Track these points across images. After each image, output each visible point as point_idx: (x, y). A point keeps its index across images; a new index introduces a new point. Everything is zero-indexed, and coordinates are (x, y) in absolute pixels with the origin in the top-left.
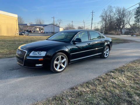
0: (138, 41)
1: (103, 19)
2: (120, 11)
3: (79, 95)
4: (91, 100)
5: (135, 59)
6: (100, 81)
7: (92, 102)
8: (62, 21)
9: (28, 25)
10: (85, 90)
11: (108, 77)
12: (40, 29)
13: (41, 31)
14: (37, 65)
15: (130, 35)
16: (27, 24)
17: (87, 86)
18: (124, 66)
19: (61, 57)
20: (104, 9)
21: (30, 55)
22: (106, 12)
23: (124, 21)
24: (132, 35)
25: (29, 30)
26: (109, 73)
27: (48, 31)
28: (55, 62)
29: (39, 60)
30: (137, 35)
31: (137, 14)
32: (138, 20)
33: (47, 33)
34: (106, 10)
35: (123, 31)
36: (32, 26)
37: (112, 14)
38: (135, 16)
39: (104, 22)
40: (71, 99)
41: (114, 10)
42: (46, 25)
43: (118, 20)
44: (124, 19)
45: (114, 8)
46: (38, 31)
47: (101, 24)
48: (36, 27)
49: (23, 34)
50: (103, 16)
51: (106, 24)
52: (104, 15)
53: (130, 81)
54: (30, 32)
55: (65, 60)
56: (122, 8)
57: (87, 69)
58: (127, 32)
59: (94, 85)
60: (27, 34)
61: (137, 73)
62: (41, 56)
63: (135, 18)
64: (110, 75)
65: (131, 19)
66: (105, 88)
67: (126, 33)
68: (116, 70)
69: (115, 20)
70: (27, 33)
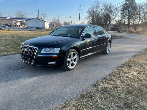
0: (126, 37)
1: (90, 14)
2: (107, 6)
3: (104, 91)
4: (118, 95)
5: (134, 54)
6: (116, 77)
7: (120, 97)
8: (46, 15)
9: (8, 18)
10: (108, 86)
11: (121, 72)
12: (22, 23)
13: (23, 26)
14: (50, 63)
15: (116, 31)
16: (6, 18)
17: (107, 82)
18: (128, 61)
19: (73, 53)
20: (91, 4)
21: (41, 52)
22: (93, 7)
23: (110, 17)
24: (119, 31)
25: (9, 25)
26: (120, 68)
27: (31, 26)
28: (68, 59)
29: (53, 57)
30: (124, 32)
31: (123, 10)
32: (124, 16)
33: (31, 28)
34: (93, 5)
35: (110, 27)
36: (12, 19)
37: (99, 10)
38: (121, 12)
39: (91, 18)
40: (99, 96)
41: (101, 5)
42: (29, 19)
43: (105, 16)
44: (111, 15)
45: (101, 3)
46: (19, 26)
47: (89, 20)
48: (16, 21)
49: (3, 28)
50: (90, 12)
51: (93, 20)
52: (91, 10)
53: (141, 75)
54: (10, 26)
55: (76, 56)
56: (109, 4)
57: (96, 65)
58: (113, 28)
59: (113, 80)
60: (8, 29)
61: (143, 67)
62: (55, 52)
63: (122, 14)
64: (121, 70)
65: (117, 15)
66: (124, 83)
67: (112, 30)
68: (123, 65)
69: (102, 15)
70: (8, 27)
